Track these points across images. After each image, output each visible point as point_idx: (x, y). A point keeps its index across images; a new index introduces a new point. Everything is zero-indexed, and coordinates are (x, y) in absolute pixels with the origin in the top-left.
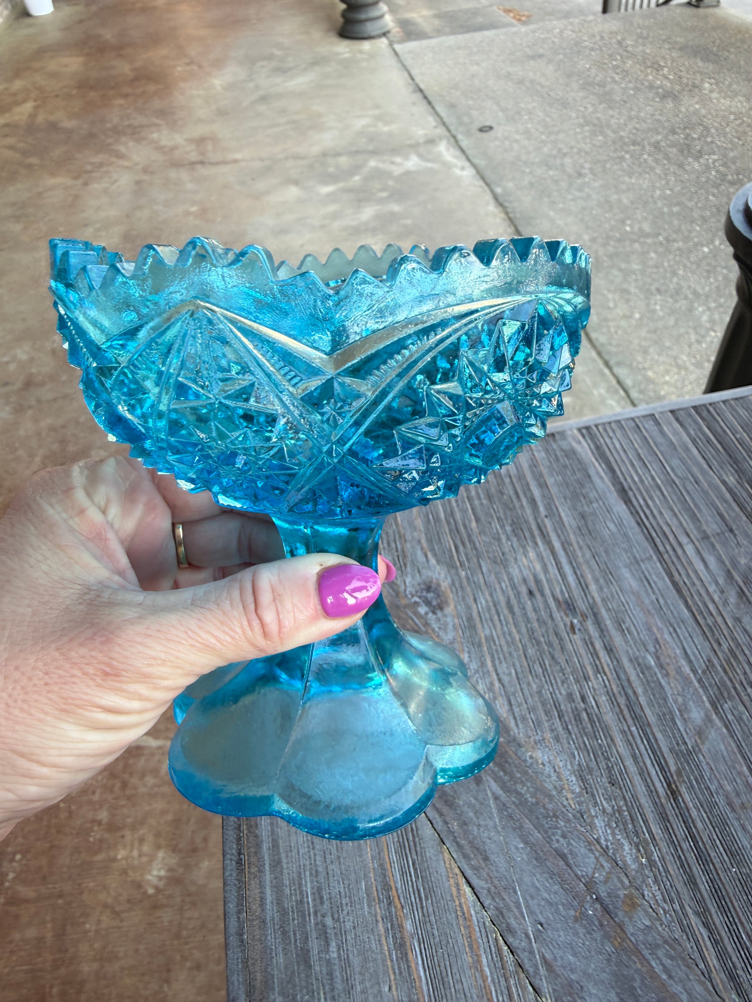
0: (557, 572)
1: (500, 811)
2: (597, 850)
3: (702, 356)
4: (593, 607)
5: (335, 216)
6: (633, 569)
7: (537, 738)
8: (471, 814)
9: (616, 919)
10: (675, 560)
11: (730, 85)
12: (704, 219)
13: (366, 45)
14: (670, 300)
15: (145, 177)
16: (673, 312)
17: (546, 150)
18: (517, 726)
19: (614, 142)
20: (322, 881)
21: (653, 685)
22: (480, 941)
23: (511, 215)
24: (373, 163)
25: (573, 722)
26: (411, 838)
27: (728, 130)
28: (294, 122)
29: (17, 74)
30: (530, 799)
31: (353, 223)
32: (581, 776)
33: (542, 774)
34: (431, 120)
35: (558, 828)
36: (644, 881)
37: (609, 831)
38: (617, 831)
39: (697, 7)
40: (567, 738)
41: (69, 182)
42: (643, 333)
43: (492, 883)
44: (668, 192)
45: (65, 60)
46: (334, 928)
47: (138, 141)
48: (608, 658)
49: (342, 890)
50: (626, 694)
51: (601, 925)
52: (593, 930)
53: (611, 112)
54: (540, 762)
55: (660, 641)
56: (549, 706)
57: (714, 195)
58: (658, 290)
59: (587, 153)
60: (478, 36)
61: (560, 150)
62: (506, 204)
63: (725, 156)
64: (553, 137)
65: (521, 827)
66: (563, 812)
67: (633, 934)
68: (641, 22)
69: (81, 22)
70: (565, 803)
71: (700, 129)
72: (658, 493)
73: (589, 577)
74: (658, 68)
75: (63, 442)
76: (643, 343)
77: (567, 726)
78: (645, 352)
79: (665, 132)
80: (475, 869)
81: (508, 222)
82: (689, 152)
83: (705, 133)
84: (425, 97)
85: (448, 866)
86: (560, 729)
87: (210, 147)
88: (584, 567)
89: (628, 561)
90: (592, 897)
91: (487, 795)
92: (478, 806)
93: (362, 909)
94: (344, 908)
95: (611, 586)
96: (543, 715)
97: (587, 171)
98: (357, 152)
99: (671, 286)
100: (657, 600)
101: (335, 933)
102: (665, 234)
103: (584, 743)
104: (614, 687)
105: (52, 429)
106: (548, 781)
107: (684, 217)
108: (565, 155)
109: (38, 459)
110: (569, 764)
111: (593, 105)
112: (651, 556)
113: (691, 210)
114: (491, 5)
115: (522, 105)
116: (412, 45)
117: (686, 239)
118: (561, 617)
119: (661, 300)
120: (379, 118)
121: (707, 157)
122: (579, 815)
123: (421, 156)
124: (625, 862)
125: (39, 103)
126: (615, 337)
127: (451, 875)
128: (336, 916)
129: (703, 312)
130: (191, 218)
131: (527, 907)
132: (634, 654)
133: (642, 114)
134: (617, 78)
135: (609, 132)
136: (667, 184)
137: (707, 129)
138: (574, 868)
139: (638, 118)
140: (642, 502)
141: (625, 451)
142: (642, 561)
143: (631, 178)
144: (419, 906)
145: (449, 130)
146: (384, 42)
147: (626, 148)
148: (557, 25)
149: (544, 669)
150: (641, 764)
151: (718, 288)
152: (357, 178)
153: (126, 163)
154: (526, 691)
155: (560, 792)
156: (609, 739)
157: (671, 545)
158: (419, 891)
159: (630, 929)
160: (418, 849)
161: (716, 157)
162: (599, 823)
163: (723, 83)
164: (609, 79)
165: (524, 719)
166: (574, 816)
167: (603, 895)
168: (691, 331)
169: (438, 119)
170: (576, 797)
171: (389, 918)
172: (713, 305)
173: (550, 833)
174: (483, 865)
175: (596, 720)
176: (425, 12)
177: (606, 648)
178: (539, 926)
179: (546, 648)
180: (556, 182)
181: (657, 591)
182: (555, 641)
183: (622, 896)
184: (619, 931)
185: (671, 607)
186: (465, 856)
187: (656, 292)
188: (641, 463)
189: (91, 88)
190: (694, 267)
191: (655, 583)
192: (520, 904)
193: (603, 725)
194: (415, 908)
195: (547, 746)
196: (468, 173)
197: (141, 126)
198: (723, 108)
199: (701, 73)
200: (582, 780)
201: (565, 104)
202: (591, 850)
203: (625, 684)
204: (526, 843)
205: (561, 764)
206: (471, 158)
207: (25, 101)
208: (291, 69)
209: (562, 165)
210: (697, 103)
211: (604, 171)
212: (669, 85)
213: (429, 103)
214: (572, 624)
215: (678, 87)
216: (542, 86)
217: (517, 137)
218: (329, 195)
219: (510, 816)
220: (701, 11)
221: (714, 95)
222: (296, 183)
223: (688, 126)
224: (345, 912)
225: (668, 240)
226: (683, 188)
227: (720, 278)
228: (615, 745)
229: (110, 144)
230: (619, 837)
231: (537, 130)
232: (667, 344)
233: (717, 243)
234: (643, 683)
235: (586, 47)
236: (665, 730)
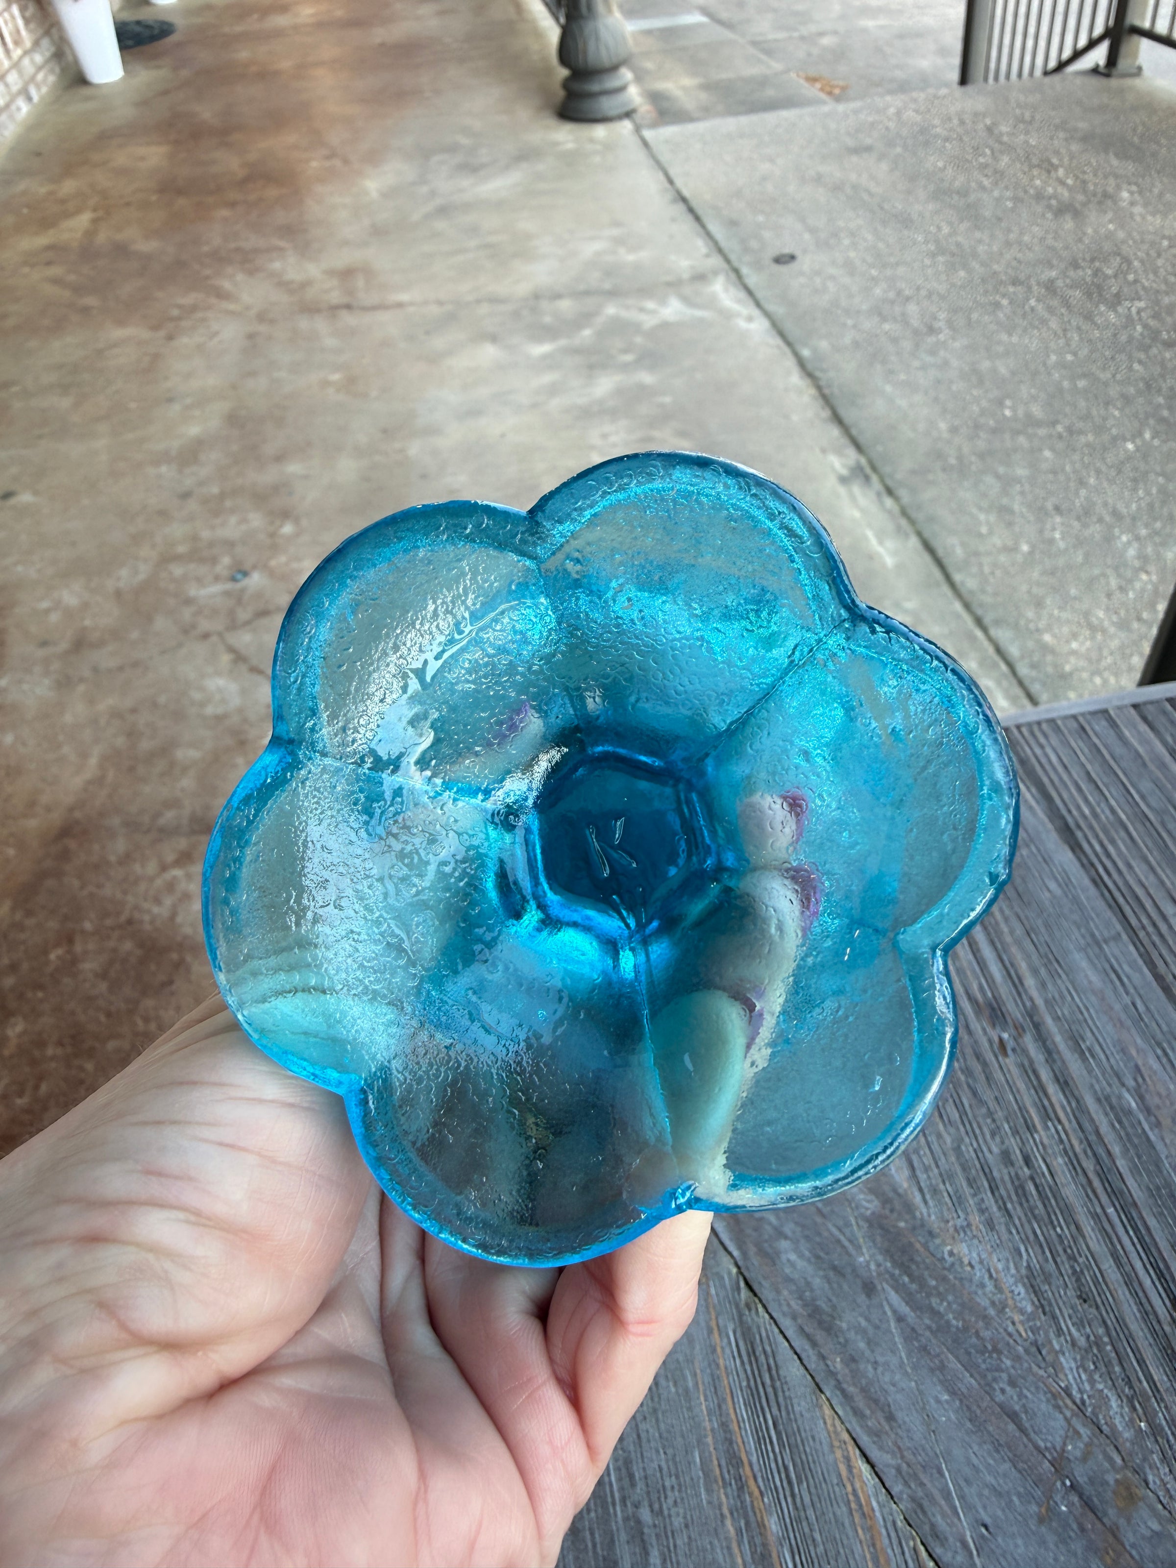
0: (971, 957)
1: (907, 1340)
2: (1067, 1406)
3: (1127, 611)
4: (1031, 1013)
5: (553, 390)
6: (1091, 954)
7: (960, 1222)
8: (862, 1345)
9: (1105, 1520)
10: (1156, 938)
11: (1161, 195)
12: (1127, 400)
13: (600, 131)
14: (1076, 524)
15: (262, 328)
16: (1080, 542)
17: (878, 291)
18: (925, 1202)
19: (984, 281)
20: (632, 1448)
21: (1136, 1141)
22: (889, 1551)
23: (827, 391)
24: (611, 310)
25: (1014, 1198)
26: (768, 1381)
27: (1160, 262)
28: (488, 246)
29: (68, 170)
30: (954, 1322)
31: (581, 401)
32: (1032, 1286)
33: (971, 1281)
34: (701, 245)
35: (1002, 1371)
36: (1145, 1459)
37: (1084, 1377)
38: (1097, 1377)
39: (1108, 75)
40: (1007, 1225)
41: (145, 334)
42: (1036, 575)
43: (902, 1457)
44: (1069, 357)
45: (142, 151)
46: (655, 1526)
47: (251, 273)
48: (1062, 1097)
49: (664, 1464)
50: (1095, 1154)
51: (1083, 1529)
52: (1070, 1537)
53: (978, 235)
54: (966, 1261)
55: (1143, 1069)
56: (973, 1171)
57: (1140, 362)
58: (1057, 509)
59: (942, 298)
60: (771, 118)
61: (899, 293)
62: (818, 374)
63: (1157, 302)
64: (889, 272)
65: (942, 1367)
66: (1008, 1344)
67: (1133, 1546)
68: (1022, 98)
69: (165, 92)
70: (1011, 1329)
71: (1116, 261)
72: (1123, 834)
73: (1023, 966)
74: (1049, 168)
75: (132, 734)
76: (1035, 590)
77: (1005, 1204)
78: (1039, 604)
79: (1062, 266)
80: (876, 1434)
81: (821, 401)
82: (1100, 295)
83: (1124, 267)
84: (691, 210)
85: (831, 1429)
86: (995, 1209)
87: (360, 282)
88: (1014, 950)
89: (1082, 942)
90: (1064, 1484)
91: (885, 1313)
92: (871, 1331)
93: (698, 1495)
94: (669, 1493)
95: (1059, 982)
96: (965, 1184)
97: (941, 324)
98: (587, 293)
99: (1077, 503)
100: (1134, 1004)
101: (657, 1535)
102: (1067, 422)
103: (1035, 1233)
104: (1076, 1143)
105: (116, 714)
106: (980, 1292)
107: (1096, 397)
108: (908, 299)
109: (93, 761)
110: (1012, 1265)
111: (950, 224)
112: (1119, 934)
113: (1106, 384)
114: (787, 71)
115: (841, 223)
116: (669, 131)
117: (1099, 430)
118: (984, 1030)
119: (1063, 524)
120: (619, 241)
121: (1127, 304)
122: (1033, 1349)
123: (686, 300)
124: (1113, 1427)
125: (100, 213)
126: (992, 580)
127: (836, 1444)
128: (656, 1506)
129: (1129, 543)
130: (331, 390)
131: (962, 1498)
132: (1102, 1090)
133: (1026, 238)
134: (986, 182)
135: (975, 265)
136: (1068, 345)
137: (1127, 260)
138: (1032, 1435)
139: (1019, 243)
140: (1098, 848)
141: (1065, 767)
142: (1106, 941)
143: (1010, 335)
144: (788, 1493)
145: (728, 261)
146: (626, 126)
147: (1002, 289)
148: (894, 102)
149: (963, 1113)
150: (1128, 1268)
151: (1151, 506)
152: (587, 332)
153: (232, 307)
154: (935, 1147)
155: (1001, 1311)
156: (1073, 1227)
157: (1149, 916)
158: (786, 1468)
159: (1129, 1538)
160: (781, 1399)
161: (1142, 304)
162: (1067, 1362)
163: (1151, 191)
164: (973, 184)
165: (935, 1191)
166: (1026, 1351)
167: (1082, 1480)
168: (1109, 572)
169: (711, 244)
170: (1028, 1320)
171: (741, 1510)
172: (1143, 532)
173: (989, 1377)
174: (887, 1428)
175: (1050, 1195)
176: (688, 81)
177: (1058, 1080)
178: (983, 1530)
179: (963, 1078)
180: (895, 340)
181: (1132, 991)
182: (977, 1068)
183: (1112, 1482)
184: (1111, 1539)
185: (1157, 1016)
186: (857, 1412)
187: (1053, 512)
188: (1092, 787)
189: (180, 192)
190: (1113, 473)
191: (1128, 977)
192: (949, 1493)
193: (1062, 1204)
194: (782, 1496)
195: (974, 1236)
196: (758, 327)
197: (256, 251)
198: (1151, 228)
199: (1116, 176)
200: (1035, 1292)
201: (905, 221)
202: (1057, 1407)
203: (1093, 1138)
204: (953, 1393)
205: (1000, 1266)
206: (762, 302)
207: (79, 211)
208: (483, 166)
209: (903, 314)
210: (1110, 221)
211: (969, 323)
212: (1066, 194)
213: (698, 218)
214: (1001, 1040)
215: (1080, 197)
216: (871, 194)
217: (833, 271)
218: (545, 357)
219: (924, 1349)
220: (1114, 82)
221: (1138, 210)
222: (494, 339)
223: (1097, 256)
224: (670, 1501)
225: (1070, 430)
226: (1092, 352)
227: (1154, 491)
228: (1084, 1237)
229: (207, 278)
230: (1100, 1386)
231: (864, 261)
232: (1073, 592)
233: (1147, 436)
234: (1121, 1138)
235: (936, 136)
236: (1162, 1214)
